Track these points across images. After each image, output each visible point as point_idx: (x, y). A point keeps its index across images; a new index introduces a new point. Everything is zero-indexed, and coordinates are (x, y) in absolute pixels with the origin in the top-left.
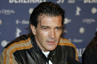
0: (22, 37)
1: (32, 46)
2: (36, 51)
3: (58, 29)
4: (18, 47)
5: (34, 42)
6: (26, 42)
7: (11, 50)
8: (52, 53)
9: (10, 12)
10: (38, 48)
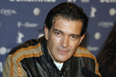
0: (31, 42)
1: (42, 54)
2: (47, 60)
3: (73, 37)
4: (26, 54)
5: (45, 48)
6: (35, 48)
7: (18, 58)
8: (66, 67)
9: (10, 12)
10: (49, 57)
